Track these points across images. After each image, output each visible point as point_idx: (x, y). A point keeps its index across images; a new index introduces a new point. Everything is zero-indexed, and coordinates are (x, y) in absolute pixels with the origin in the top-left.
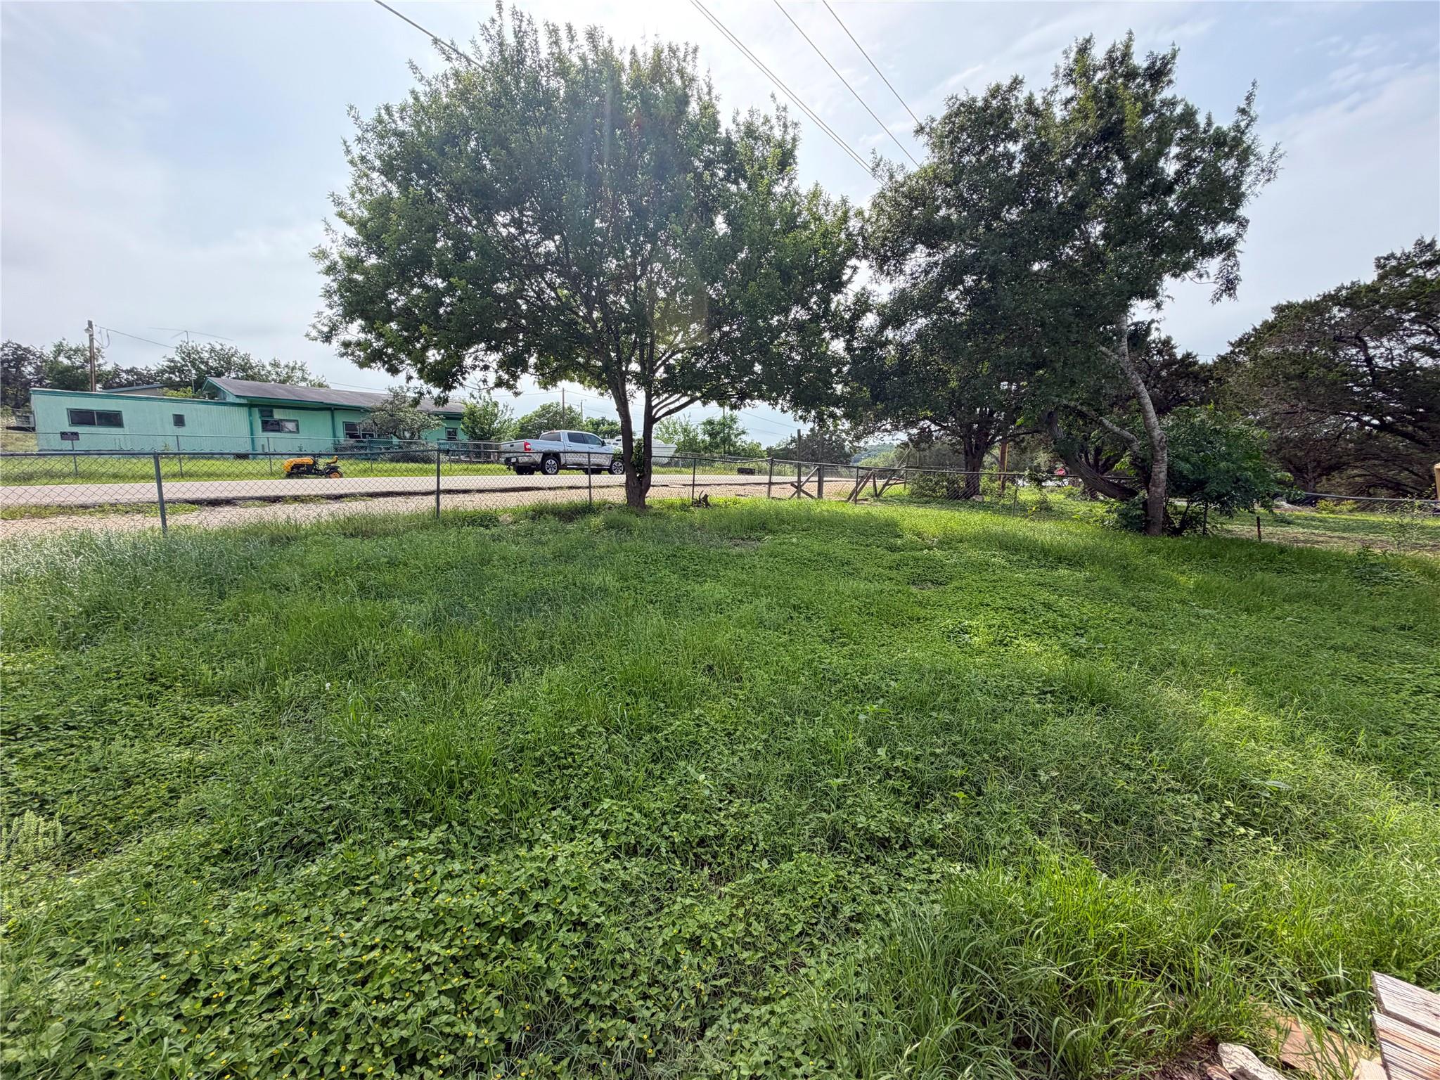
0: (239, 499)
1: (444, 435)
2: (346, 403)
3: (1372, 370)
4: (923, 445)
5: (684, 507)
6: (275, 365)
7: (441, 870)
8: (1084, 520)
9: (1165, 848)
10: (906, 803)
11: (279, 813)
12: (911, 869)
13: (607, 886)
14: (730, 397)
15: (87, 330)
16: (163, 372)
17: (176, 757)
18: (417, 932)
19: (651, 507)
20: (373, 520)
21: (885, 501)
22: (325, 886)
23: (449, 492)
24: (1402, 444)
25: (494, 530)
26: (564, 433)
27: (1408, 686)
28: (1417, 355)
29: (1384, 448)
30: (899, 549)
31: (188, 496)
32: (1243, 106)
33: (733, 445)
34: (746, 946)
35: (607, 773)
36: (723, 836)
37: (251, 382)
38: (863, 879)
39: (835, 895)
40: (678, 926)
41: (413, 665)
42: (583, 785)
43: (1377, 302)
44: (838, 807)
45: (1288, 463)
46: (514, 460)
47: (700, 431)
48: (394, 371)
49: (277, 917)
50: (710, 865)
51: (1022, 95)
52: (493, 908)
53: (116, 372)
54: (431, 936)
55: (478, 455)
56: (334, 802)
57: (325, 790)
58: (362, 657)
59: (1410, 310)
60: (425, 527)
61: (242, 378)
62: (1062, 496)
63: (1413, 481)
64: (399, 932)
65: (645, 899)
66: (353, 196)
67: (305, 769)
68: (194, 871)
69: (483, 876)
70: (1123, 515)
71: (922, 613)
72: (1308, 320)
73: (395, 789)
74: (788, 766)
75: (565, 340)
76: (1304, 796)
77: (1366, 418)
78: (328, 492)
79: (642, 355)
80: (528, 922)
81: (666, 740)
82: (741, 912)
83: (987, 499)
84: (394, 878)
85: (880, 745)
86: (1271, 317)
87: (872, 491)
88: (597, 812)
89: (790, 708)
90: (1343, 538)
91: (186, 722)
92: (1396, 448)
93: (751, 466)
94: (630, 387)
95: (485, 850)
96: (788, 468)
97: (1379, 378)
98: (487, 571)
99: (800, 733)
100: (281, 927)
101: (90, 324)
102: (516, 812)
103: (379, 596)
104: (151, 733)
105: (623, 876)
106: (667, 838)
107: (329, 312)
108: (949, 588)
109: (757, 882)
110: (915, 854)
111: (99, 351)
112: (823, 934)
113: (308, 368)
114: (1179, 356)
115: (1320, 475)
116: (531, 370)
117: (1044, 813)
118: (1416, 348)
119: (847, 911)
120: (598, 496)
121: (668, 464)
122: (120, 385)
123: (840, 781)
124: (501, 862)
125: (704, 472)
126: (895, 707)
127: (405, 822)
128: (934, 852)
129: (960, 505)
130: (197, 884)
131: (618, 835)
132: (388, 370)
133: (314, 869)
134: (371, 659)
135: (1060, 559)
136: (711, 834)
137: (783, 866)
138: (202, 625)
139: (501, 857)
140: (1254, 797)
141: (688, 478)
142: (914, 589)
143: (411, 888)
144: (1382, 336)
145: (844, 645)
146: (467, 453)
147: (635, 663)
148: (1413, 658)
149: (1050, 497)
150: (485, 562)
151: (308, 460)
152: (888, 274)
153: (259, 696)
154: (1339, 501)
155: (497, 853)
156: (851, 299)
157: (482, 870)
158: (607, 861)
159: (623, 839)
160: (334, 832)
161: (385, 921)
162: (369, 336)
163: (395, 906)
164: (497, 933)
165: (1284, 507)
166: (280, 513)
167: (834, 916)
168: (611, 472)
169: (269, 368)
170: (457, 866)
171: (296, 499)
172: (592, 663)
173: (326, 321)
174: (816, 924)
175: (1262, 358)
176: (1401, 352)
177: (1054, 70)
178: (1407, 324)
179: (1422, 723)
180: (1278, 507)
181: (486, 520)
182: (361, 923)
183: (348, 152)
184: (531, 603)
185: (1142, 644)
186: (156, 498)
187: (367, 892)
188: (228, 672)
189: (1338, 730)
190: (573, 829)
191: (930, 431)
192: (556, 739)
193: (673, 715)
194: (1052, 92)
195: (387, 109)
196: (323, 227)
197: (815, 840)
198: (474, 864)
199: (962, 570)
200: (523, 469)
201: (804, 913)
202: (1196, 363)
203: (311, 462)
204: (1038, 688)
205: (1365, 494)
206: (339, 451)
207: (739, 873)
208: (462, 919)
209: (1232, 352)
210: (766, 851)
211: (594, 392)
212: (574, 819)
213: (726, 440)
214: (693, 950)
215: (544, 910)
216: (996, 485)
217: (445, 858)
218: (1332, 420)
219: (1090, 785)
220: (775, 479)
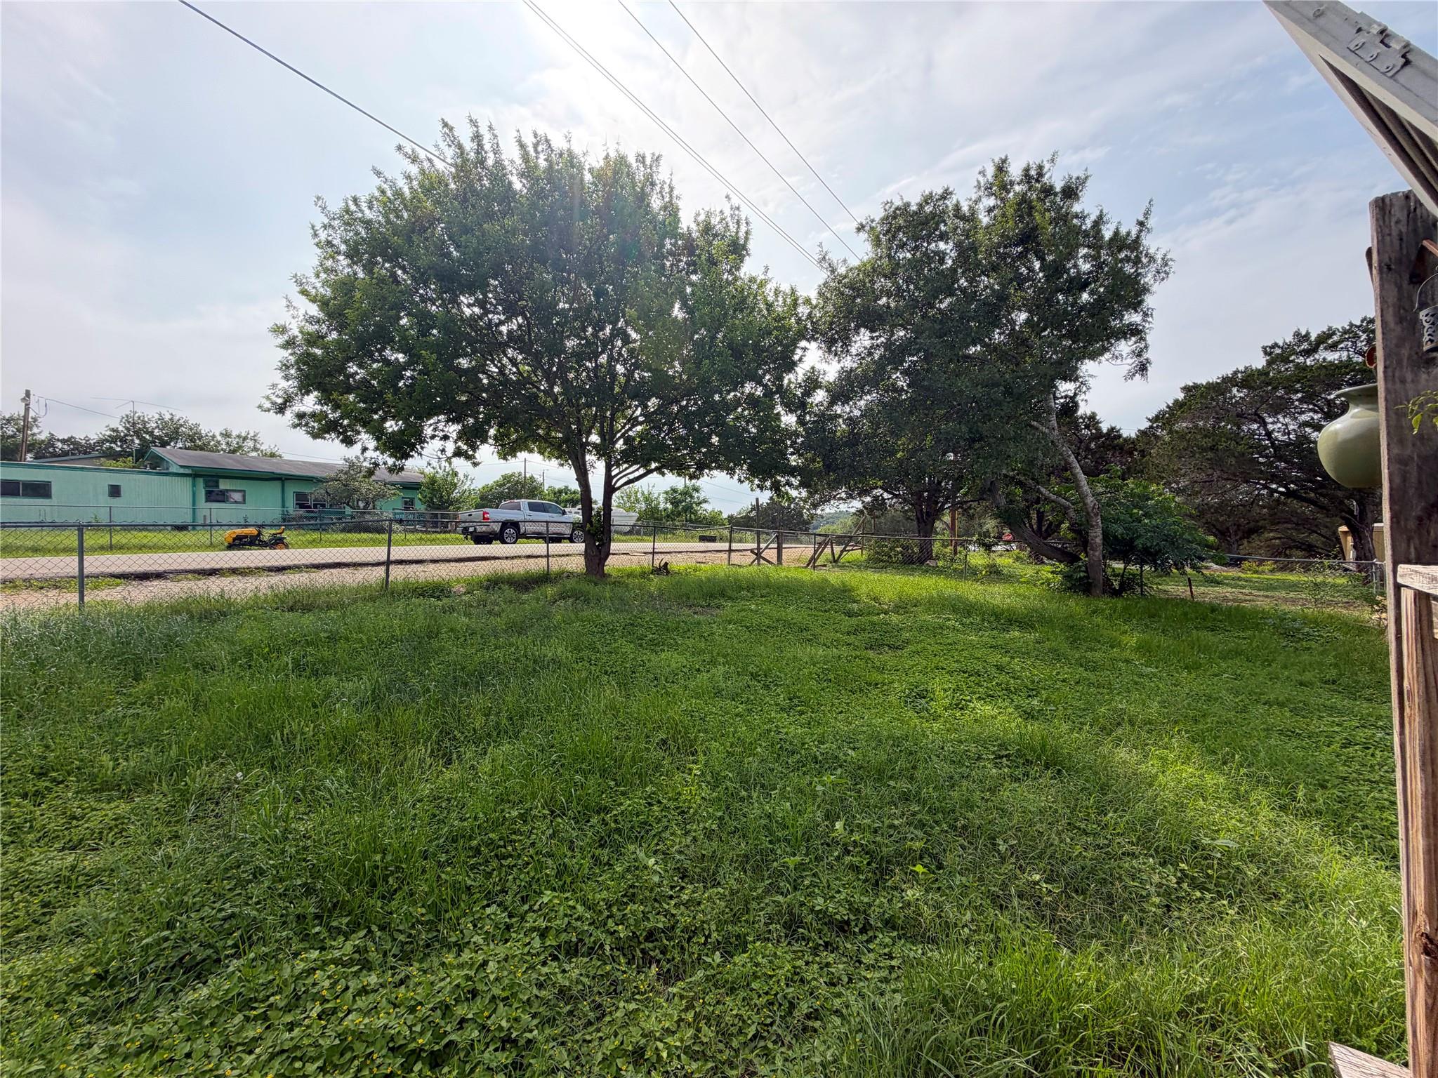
0: (172, 572)
1: (400, 505)
2: (297, 473)
3: (1273, 443)
4: (877, 513)
5: (644, 575)
6: (226, 435)
7: (354, 985)
8: (1031, 583)
9: (1125, 918)
10: (866, 880)
11: (170, 925)
12: (871, 955)
13: (543, 993)
14: (689, 467)
15: (23, 399)
16: (103, 441)
17: (57, 864)
18: (319, 1063)
19: (610, 576)
20: (316, 593)
21: (843, 567)
22: (215, 1013)
23: (401, 562)
24: (1308, 510)
25: (445, 601)
26: (524, 502)
27: (1337, 739)
28: (1308, 430)
29: (1294, 513)
30: (856, 615)
31: (113, 570)
32: (1141, 219)
33: (695, 513)
34: (694, 1056)
35: (550, 862)
36: (673, 928)
37: (198, 452)
38: (821, 968)
39: (791, 989)
40: (619, 1037)
41: (344, 748)
42: (522, 876)
43: (1268, 384)
44: (795, 889)
45: (1211, 528)
46: (471, 530)
47: (661, 499)
48: (349, 442)
49: (152, 1055)
50: (658, 961)
51: (950, 203)
52: (410, 1028)
53: (51, 442)
54: (336, 1067)
55: (435, 524)
56: (237, 910)
57: (230, 895)
58: (287, 741)
59: (1297, 391)
60: (372, 599)
61: (189, 448)
62: (1011, 561)
63: (1323, 543)
64: (298, 1065)
65: (585, 1006)
66: (317, 276)
67: (208, 872)
68: (57, 1003)
69: (402, 989)
70: (1067, 577)
71: (879, 678)
72: (1212, 399)
73: (309, 890)
74: (743, 845)
75: (526, 412)
76: (1254, 856)
77: (1274, 486)
78: (269, 564)
79: (602, 427)
80: (451, 1042)
81: (616, 821)
82: (690, 1016)
83: (940, 563)
84: (298, 998)
85: (838, 818)
86: (1181, 396)
87: (830, 557)
88: (536, 907)
89: (747, 782)
90: (1267, 597)
91: (74, 822)
92: (1303, 512)
93: (712, 534)
94: (589, 458)
95: (406, 958)
96: (749, 535)
97: (1280, 450)
98: (435, 644)
99: (755, 810)
100: (155, 1068)
101: (28, 393)
102: (446, 911)
103: (316, 673)
104: (31, 837)
105: (561, 980)
106: (612, 933)
107: (284, 384)
108: (905, 652)
109: (708, 979)
110: (876, 937)
111: (35, 420)
112: (778, 1036)
113: (261, 438)
114: (1105, 431)
115: (1241, 539)
116: (491, 441)
117: (1004, 886)
118: (1306, 424)
119: (804, 1008)
120: (555, 565)
121: (630, 533)
122: (54, 455)
123: (798, 858)
124: (425, 972)
125: (666, 540)
126: (854, 777)
127: (317, 929)
128: (895, 934)
129: (913, 570)
130: (60, 1020)
131: (558, 932)
132: (342, 441)
133: (205, 991)
134: (297, 743)
135: (1010, 622)
136: (660, 925)
137: (737, 959)
138: (109, 711)
139: (425, 966)
140: (1206, 859)
141: (648, 546)
142: (871, 654)
143: (318, 1008)
144: (1277, 413)
145: (801, 713)
146: (424, 524)
147: (586, 739)
148: (1340, 712)
149: (999, 561)
150: (433, 634)
151: (253, 531)
152: (836, 355)
153: (165, 787)
154: (1261, 562)
155: (421, 961)
156: (801, 378)
157: (402, 982)
158: (544, 964)
159: (564, 937)
160: (235, 946)
161: (283, 1051)
162: (325, 408)
163: (296, 1031)
164: (413, 1058)
165: (1214, 569)
166: (214, 586)
167: (790, 1013)
168: (571, 540)
169: (219, 438)
170: (373, 979)
171: (234, 571)
172: (541, 740)
173: (281, 393)
174: (772, 1024)
175: (1177, 432)
176: (1296, 427)
177: (976, 184)
178: (1297, 403)
179: (1354, 775)
180: (1207, 568)
181: (438, 590)
182: (253, 1056)
183: (315, 235)
184: (478, 678)
185: (1092, 705)
186: (76, 572)
187: (264, 1017)
188: (132, 763)
189: (1279, 786)
190: (508, 927)
191: (884, 499)
192: (496, 825)
193: (623, 793)
194: (976, 202)
195: (355, 200)
196: (284, 302)
197: (771, 927)
198: (393, 975)
199: (916, 633)
200: (480, 539)
201: (758, 1013)
202: (1120, 436)
203: (255, 532)
204: (993, 753)
205: (1282, 554)
206: (287, 522)
207: (688, 968)
208: (373, 1043)
209: (1151, 427)
210: (719, 943)
211: (554, 462)
212: (510, 917)
213: (688, 508)
214: (636, 1063)
215: (469, 1027)
216: (949, 550)
217: (361, 970)
218: (1244, 487)
219: (1049, 852)
220: (735, 546)
